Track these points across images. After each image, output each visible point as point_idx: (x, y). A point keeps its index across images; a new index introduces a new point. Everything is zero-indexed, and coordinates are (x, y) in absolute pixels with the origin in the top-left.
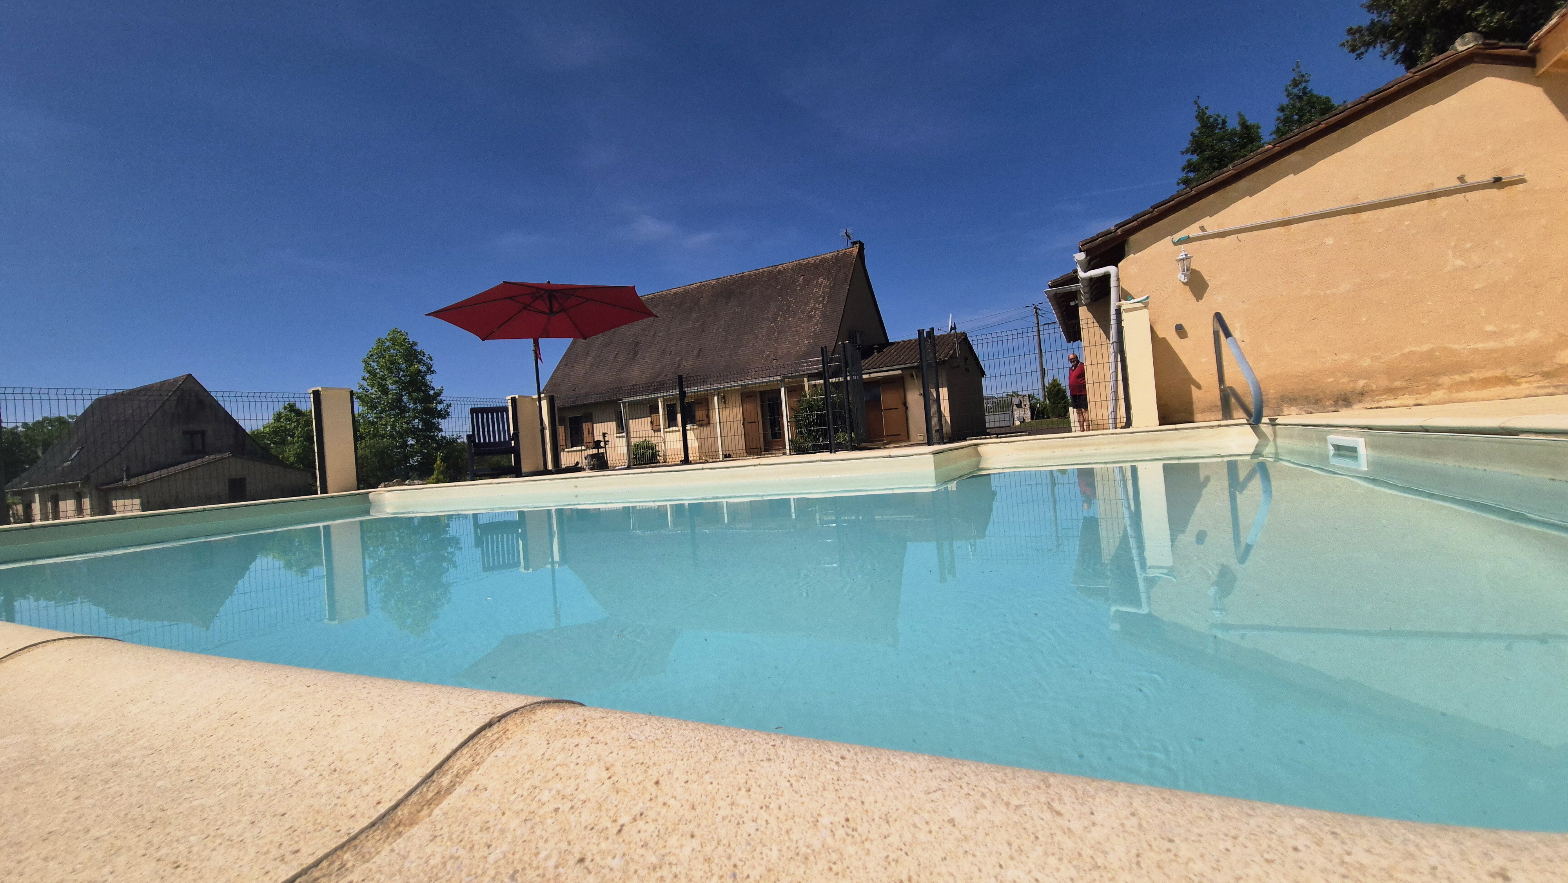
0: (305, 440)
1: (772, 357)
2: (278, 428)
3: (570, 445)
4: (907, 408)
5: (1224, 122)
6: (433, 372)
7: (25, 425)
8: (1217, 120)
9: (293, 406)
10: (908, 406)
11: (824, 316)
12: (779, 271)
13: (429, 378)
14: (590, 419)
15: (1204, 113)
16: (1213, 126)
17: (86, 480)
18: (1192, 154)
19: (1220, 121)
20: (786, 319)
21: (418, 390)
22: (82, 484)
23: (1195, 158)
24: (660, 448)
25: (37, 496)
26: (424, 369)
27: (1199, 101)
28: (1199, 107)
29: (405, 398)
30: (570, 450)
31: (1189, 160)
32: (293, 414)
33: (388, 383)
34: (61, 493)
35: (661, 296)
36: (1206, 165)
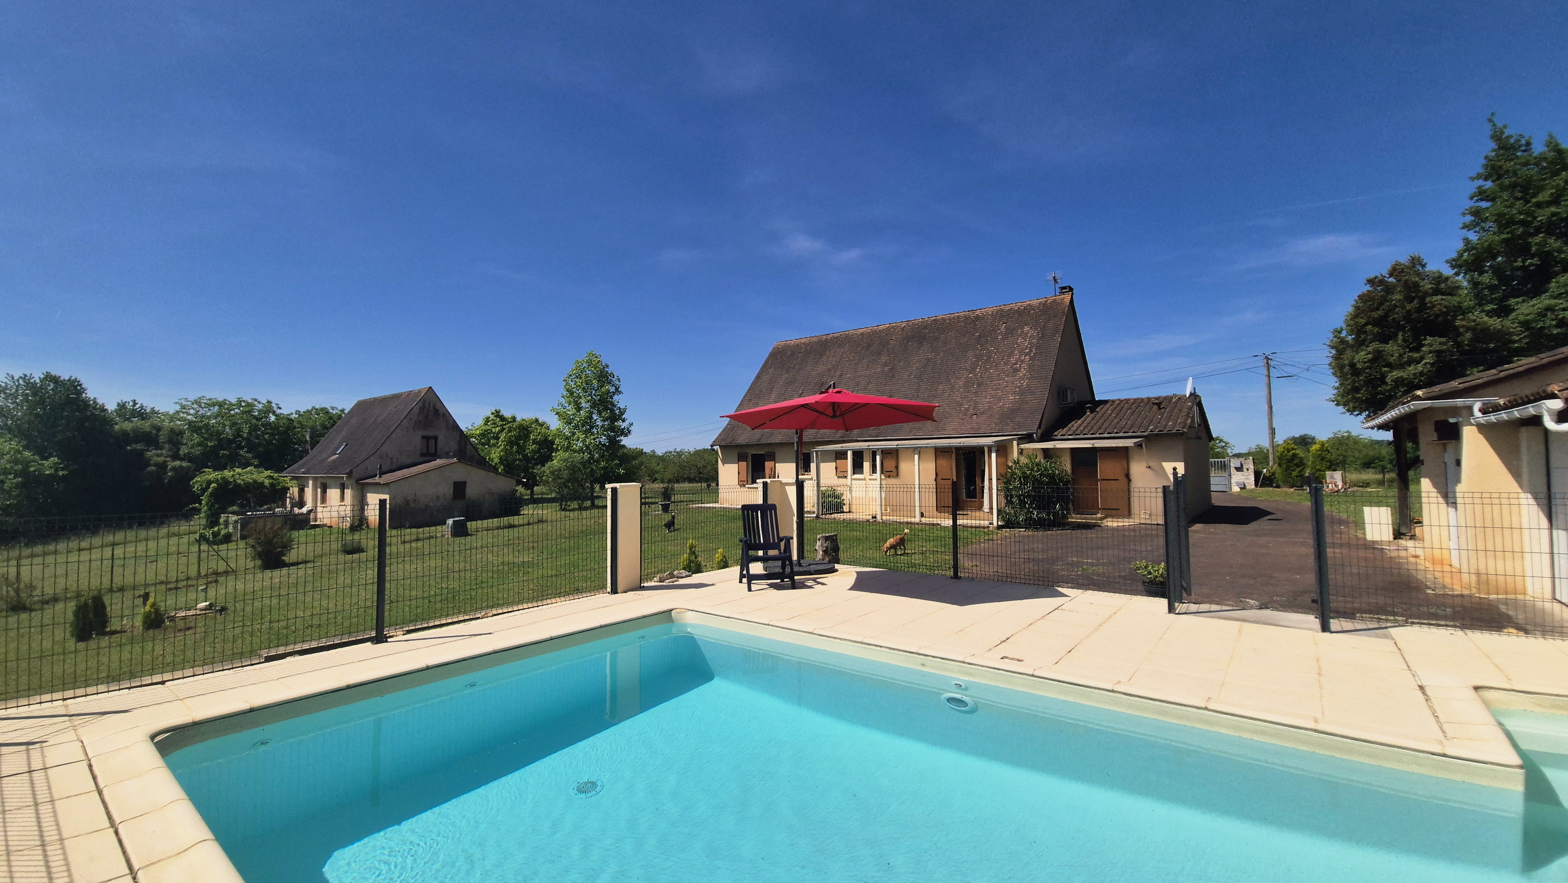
0: (507, 444)
1: (972, 411)
2: (486, 431)
3: (750, 481)
4: (1129, 480)
5: (1528, 144)
6: (620, 393)
7: (298, 412)
8: (1519, 141)
9: (499, 412)
10: (1132, 478)
11: (1031, 368)
12: (977, 317)
13: (616, 398)
14: (772, 457)
15: (1502, 133)
16: (1514, 148)
17: (350, 474)
18: (1486, 179)
19: (1523, 142)
20: (986, 369)
21: (606, 409)
22: (347, 478)
23: (1488, 184)
24: (846, 497)
25: (311, 482)
26: (613, 389)
27: (1495, 119)
28: (1494, 125)
29: (595, 417)
30: (750, 486)
31: (1480, 187)
32: (498, 419)
33: (582, 401)
34: (329, 482)
35: (847, 336)
36: (1505, 195)
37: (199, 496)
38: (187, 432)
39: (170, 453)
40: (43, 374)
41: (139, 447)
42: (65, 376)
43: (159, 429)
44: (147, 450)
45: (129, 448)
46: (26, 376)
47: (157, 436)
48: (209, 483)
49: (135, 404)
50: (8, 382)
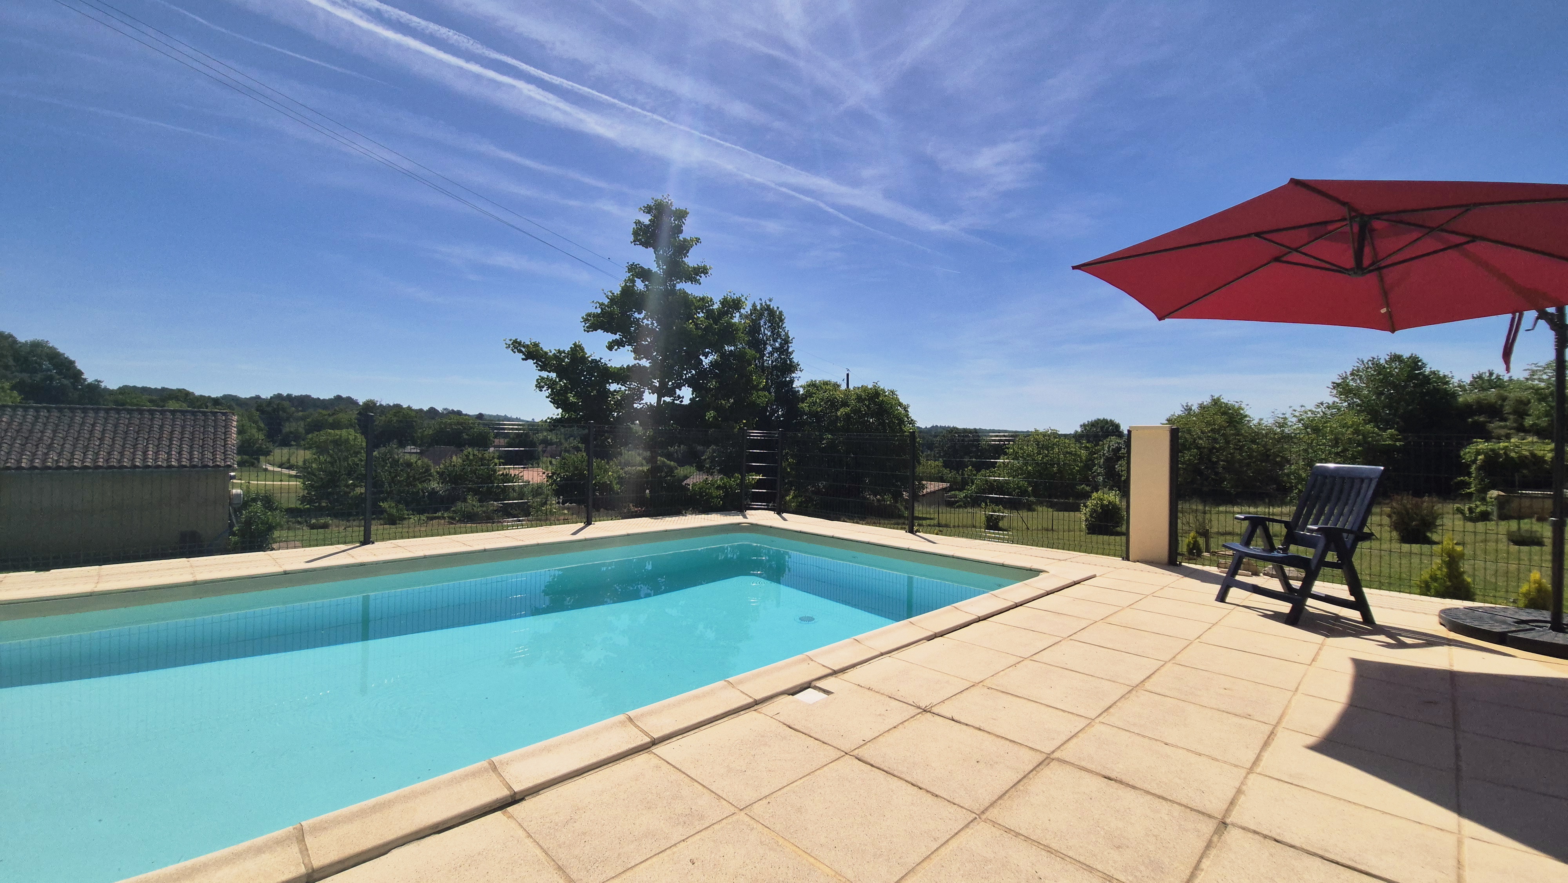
37: (1469, 466)
38: (1533, 401)
39: (1515, 425)
40: (1388, 355)
41: (1482, 419)
42: (1406, 355)
43: (1504, 399)
44: (1490, 422)
45: (1470, 420)
46: (1374, 358)
47: (1502, 406)
48: (1478, 453)
49: (1491, 374)
50: (1359, 366)
